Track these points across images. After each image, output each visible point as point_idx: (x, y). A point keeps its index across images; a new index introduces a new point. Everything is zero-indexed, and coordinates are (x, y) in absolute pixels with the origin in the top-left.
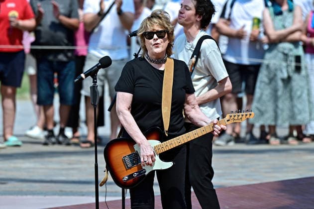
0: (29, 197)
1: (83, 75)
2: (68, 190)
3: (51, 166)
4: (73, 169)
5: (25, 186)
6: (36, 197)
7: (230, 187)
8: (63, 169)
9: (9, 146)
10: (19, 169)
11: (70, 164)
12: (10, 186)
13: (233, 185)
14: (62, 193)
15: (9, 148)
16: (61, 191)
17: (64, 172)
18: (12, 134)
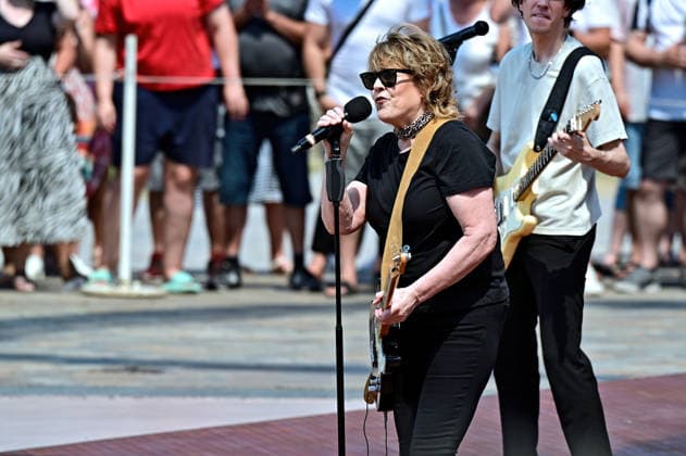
0: (210, 400)
1: (310, 138)
2: (293, 385)
3: (260, 335)
4: (306, 341)
5: (201, 378)
6: (222, 400)
7: (637, 380)
8: (286, 342)
9: (172, 293)
10: (191, 342)
11: (300, 331)
12: (169, 377)
13: (643, 375)
14: (281, 392)
15: (171, 298)
16: (279, 388)
17: (287, 348)
18: (180, 268)
